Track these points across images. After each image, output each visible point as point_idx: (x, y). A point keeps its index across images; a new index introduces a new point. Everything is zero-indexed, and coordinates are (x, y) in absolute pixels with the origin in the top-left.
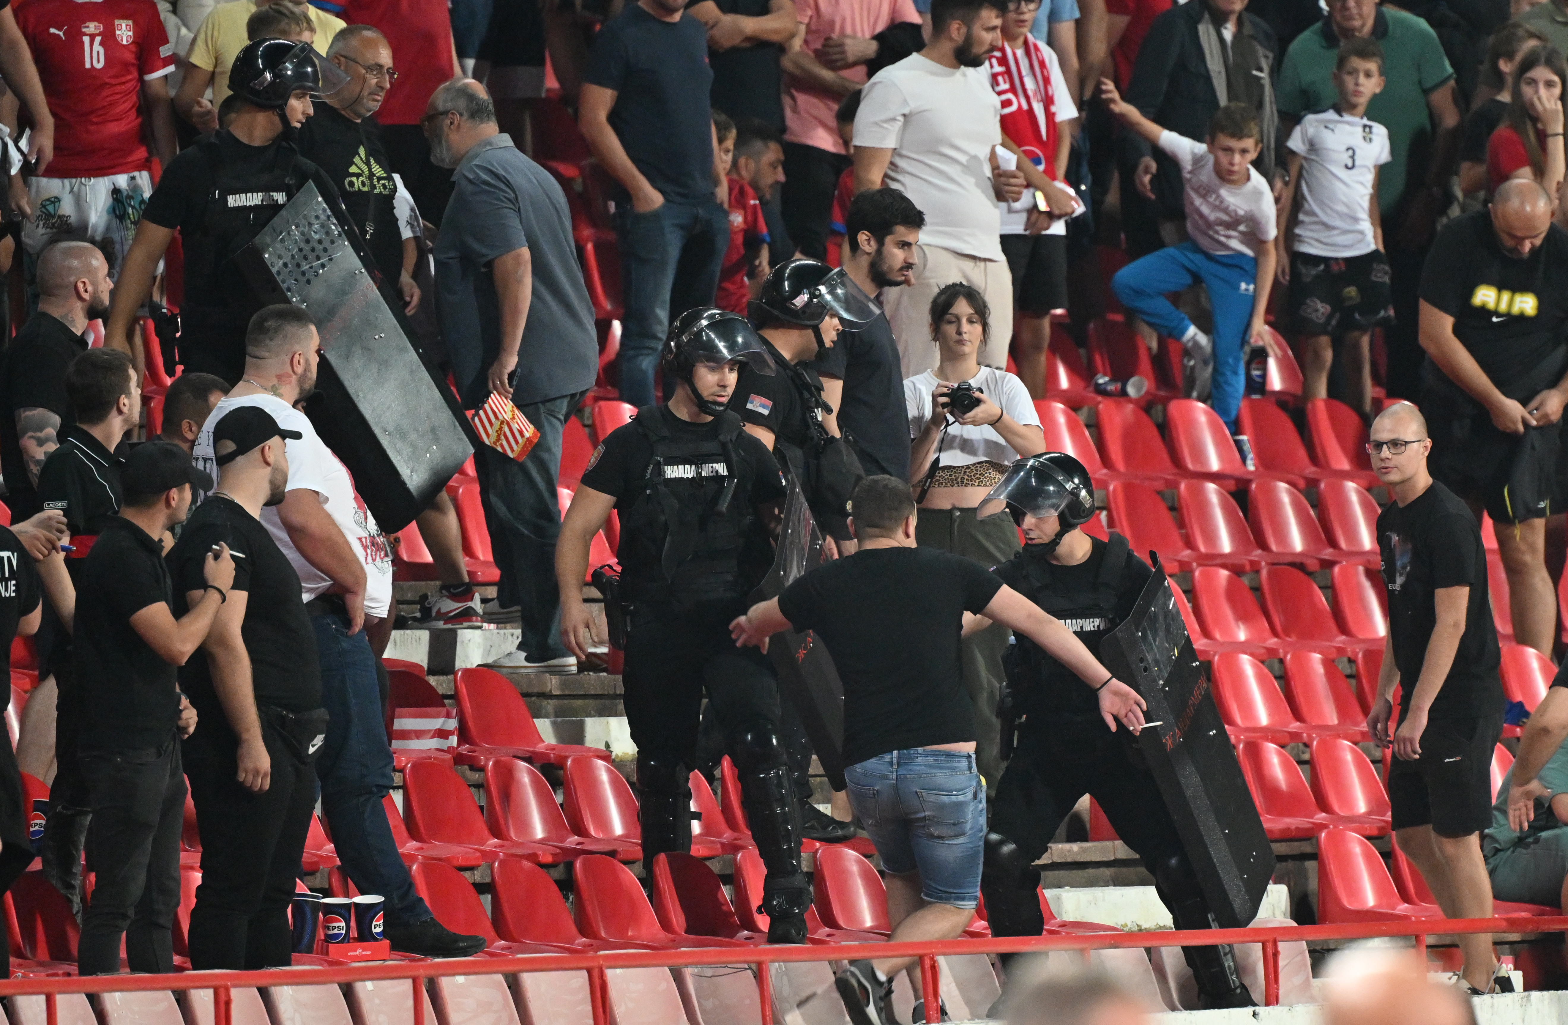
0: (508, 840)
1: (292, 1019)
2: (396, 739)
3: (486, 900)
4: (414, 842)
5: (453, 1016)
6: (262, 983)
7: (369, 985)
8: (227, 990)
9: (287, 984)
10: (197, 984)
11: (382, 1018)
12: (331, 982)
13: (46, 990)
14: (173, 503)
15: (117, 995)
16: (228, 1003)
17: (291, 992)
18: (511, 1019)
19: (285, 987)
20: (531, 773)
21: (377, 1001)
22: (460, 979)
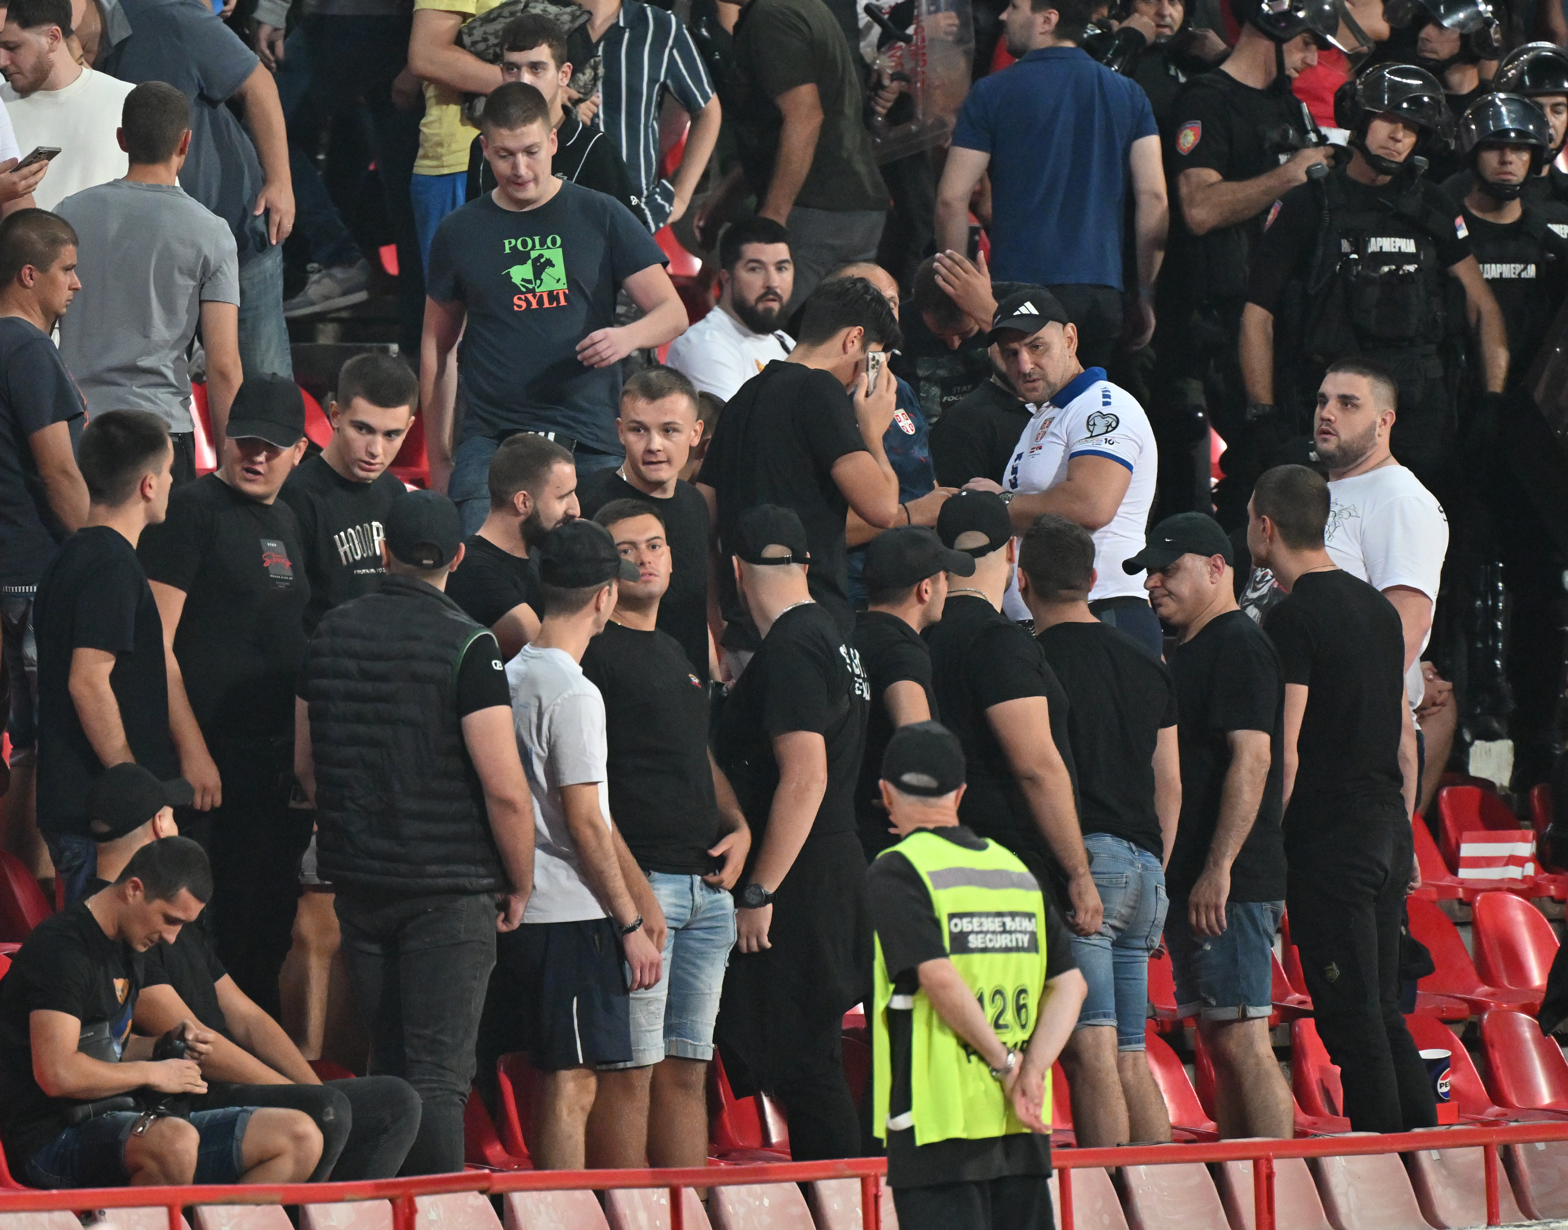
1: (1346, 1194)
2: (1462, 867)
4: (1486, 987)
6: (1311, 1154)
8: (1269, 1161)
9: (1339, 1155)
10: (1234, 1155)
12: (1391, 1151)
14: (927, 597)
15: (1142, 1168)
16: (1270, 1176)
17: (1344, 1164)
19: (1337, 1157)
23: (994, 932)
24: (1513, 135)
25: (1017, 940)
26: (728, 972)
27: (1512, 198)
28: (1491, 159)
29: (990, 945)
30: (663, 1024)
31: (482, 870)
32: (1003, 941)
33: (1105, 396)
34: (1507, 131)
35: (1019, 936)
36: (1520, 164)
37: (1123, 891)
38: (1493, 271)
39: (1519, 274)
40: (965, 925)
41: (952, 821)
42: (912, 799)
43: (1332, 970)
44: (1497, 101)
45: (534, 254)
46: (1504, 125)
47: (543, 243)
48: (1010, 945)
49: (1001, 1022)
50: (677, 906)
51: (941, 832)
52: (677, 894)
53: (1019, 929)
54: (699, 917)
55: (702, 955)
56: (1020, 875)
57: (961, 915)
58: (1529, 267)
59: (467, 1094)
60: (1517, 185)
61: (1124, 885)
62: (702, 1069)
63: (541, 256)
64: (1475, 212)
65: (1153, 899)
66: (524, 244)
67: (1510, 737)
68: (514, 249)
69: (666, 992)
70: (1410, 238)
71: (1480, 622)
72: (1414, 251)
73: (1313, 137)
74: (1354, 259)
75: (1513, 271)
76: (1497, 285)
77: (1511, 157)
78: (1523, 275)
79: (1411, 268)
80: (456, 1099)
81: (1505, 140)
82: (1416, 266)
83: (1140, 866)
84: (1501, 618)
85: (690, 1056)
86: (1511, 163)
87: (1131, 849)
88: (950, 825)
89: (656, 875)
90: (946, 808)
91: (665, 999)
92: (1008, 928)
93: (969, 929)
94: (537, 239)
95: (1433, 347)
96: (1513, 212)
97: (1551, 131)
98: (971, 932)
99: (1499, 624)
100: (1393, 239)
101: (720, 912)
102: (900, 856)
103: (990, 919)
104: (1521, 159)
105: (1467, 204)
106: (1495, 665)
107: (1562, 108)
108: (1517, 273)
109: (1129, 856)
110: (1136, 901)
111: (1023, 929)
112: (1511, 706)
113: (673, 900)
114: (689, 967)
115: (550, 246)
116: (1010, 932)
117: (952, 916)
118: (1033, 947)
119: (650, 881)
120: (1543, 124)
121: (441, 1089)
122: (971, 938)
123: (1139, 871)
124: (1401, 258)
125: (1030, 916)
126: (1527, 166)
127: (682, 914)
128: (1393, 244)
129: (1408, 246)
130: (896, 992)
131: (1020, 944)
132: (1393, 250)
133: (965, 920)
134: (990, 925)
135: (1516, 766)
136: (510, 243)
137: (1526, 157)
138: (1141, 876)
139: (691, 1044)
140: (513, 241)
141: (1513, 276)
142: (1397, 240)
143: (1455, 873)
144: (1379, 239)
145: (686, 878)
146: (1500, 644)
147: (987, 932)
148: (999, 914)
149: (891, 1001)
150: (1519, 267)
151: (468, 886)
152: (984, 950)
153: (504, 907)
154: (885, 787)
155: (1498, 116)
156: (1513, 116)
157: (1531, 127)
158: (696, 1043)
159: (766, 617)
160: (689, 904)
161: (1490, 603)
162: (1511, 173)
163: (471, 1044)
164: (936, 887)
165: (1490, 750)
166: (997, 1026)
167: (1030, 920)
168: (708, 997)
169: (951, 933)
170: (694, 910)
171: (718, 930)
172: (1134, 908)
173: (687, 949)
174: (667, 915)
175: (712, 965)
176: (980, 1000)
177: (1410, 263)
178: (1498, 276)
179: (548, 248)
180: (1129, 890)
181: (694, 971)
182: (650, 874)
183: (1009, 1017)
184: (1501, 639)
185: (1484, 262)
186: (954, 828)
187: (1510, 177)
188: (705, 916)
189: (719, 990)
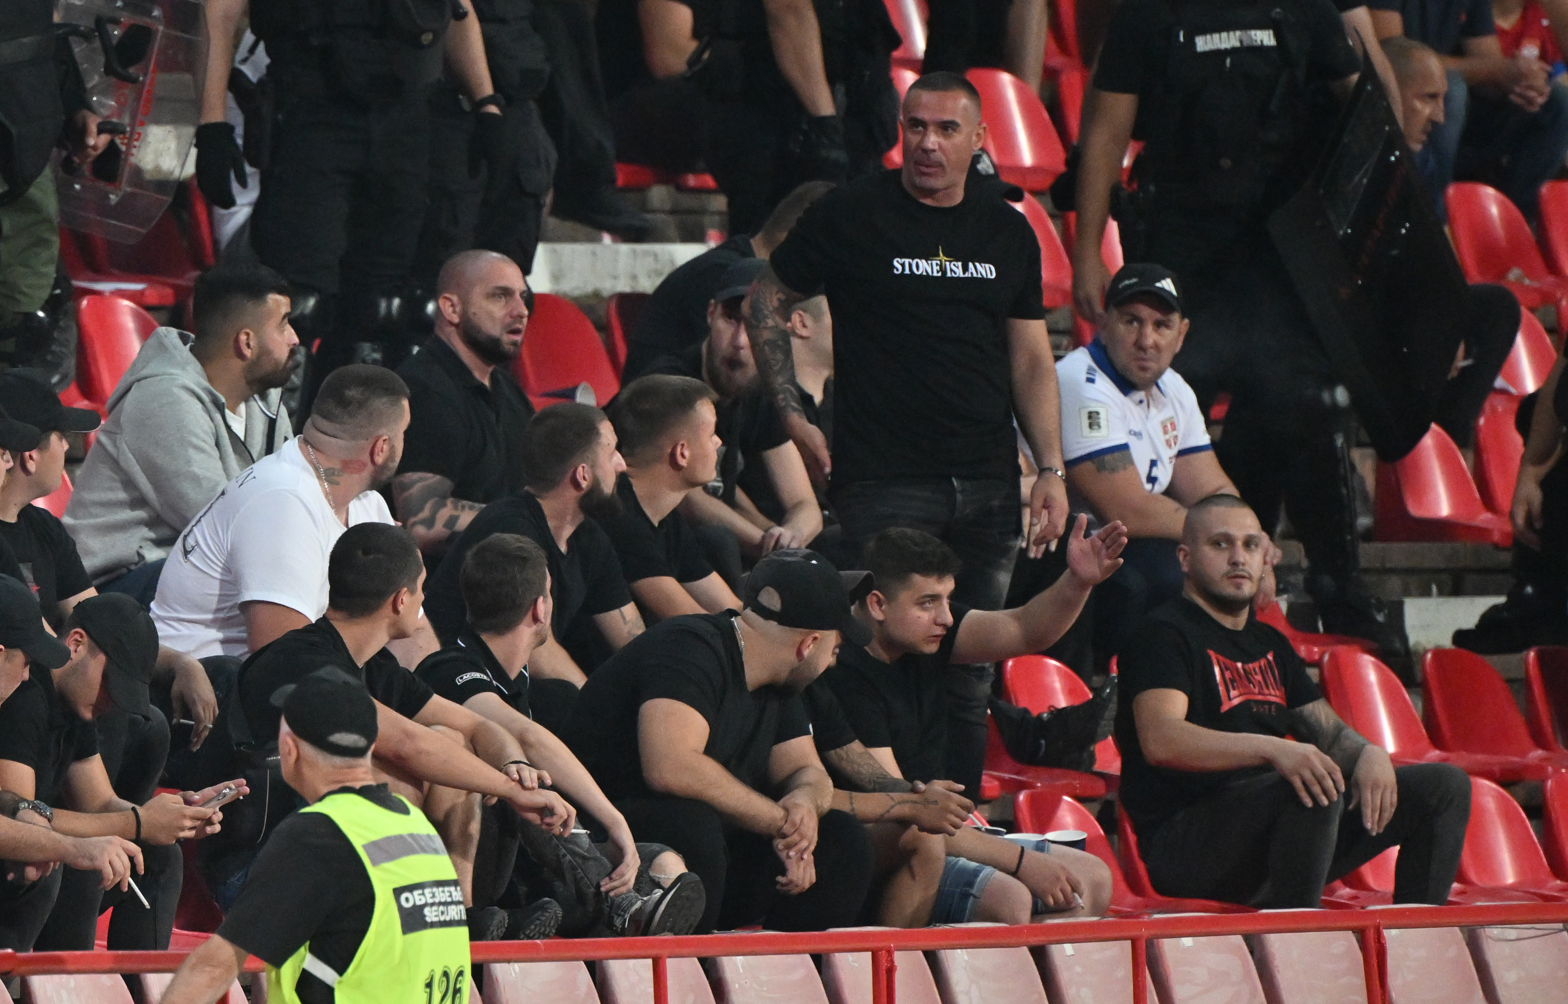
5: (1179, 991)
6: (930, 945)
7: (1068, 948)
8: (890, 953)
9: (961, 946)
10: (842, 945)
11: (1085, 992)
12: (1017, 945)
13: (654, 952)
15: (739, 959)
16: (891, 970)
17: (966, 958)
18: (1253, 995)
19: (959, 951)
21: (1078, 969)
22: (1187, 941)
23: (447, 903)
29: (444, 918)
40: (415, 899)
51: (364, 792)
57: (411, 888)
88: (370, 782)
93: (423, 902)
98: (426, 905)
103: (441, 889)
117: (398, 892)
122: (427, 911)
133: (416, 893)
134: (441, 894)
147: (438, 905)
152: (440, 924)
164: (375, 863)
176: (429, 985)
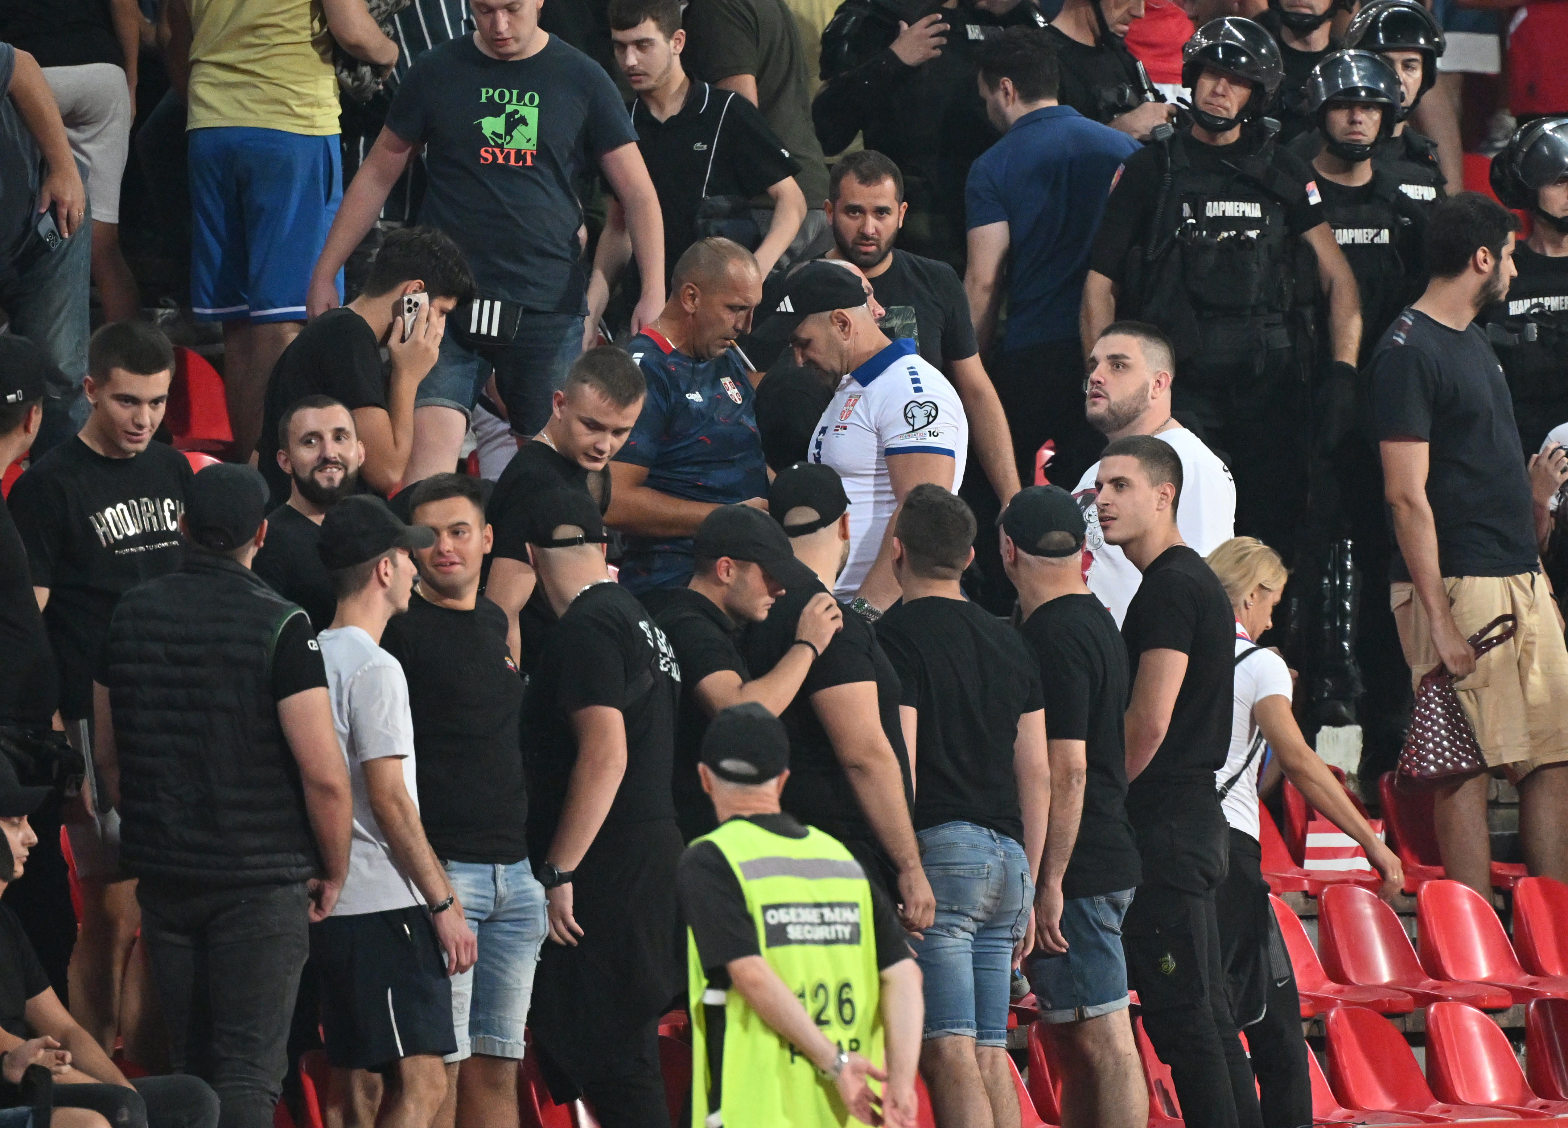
0: (1447, 980)
2: (1309, 858)
3: (1419, 1054)
4: (1333, 984)
20: (1474, 899)
23: (812, 924)
24: (1363, 93)
25: (836, 932)
26: (540, 966)
27: (1363, 159)
28: (1339, 119)
29: (809, 937)
30: (468, 1019)
31: (301, 858)
32: (822, 933)
33: (912, 373)
34: (1355, 90)
35: (839, 928)
36: (1370, 123)
37: (985, 881)
38: (1345, 236)
39: (1372, 239)
40: (780, 916)
41: (774, 808)
42: (731, 786)
43: (1168, 961)
44: (1347, 58)
45: (509, 109)
46: (1353, 82)
47: (520, 98)
48: (828, 937)
49: (823, 1018)
50: (477, 896)
51: (760, 820)
52: (477, 884)
53: (839, 920)
54: (503, 908)
55: (510, 949)
56: (845, 864)
58: (1382, 231)
59: (279, 1093)
60: (1367, 146)
61: (986, 875)
62: (512, 1067)
63: (516, 112)
64: (1324, 175)
65: (1019, 888)
66: (502, 96)
67: (1358, 722)
68: (490, 99)
69: (471, 985)
70: (1255, 202)
71: (1327, 602)
72: (1260, 216)
73: (1150, 95)
74: (1192, 224)
75: (1365, 236)
76: (1350, 250)
77: (1361, 116)
78: (1377, 240)
79: (1253, 234)
80: (267, 1099)
81: (1354, 99)
82: (1258, 231)
83: (1002, 854)
84: (1350, 598)
85: (499, 1054)
86: (1360, 123)
87: (992, 836)
88: (769, 812)
89: (453, 864)
90: (767, 795)
91: (469, 993)
92: (827, 919)
93: (787, 920)
94: (515, 92)
95: (1278, 317)
96: (1363, 174)
97: (1403, 88)
98: (790, 923)
99: (1347, 604)
100: (1236, 203)
101: (528, 904)
102: (712, 848)
103: (808, 910)
104: (1371, 119)
105: (1316, 166)
106: (1343, 647)
107: (1415, 64)
108: (1370, 238)
109: (990, 843)
110: (999, 892)
111: (844, 920)
112: (1360, 689)
113: (472, 890)
114: (496, 961)
115: (527, 103)
116: (829, 924)
117: (765, 908)
118: (854, 939)
119: (446, 870)
120: (1394, 82)
121: (251, 1087)
122: (791, 929)
123: (1002, 859)
124: (1245, 222)
125: (853, 906)
126: (1378, 125)
127: (484, 905)
128: (1237, 209)
129: (1253, 210)
130: (710, 986)
131: (840, 936)
132: (1237, 215)
133: (782, 911)
134: (808, 915)
135: (1364, 753)
136: (487, 92)
137: (1376, 116)
138: (1003, 864)
139: (499, 1042)
140: (491, 91)
141: (1366, 242)
142: (1241, 204)
143: (1301, 864)
144: (1222, 203)
145: (489, 868)
146: (1348, 625)
147: (803, 924)
148: (818, 905)
149: (704, 994)
150: (1372, 232)
151: (288, 876)
152: (803, 942)
153: (318, 896)
154: (705, 774)
155: (1347, 74)
156: (1362, 73)
157: (1382, 85)
158: (504, 1041)
159: (562, 599)
160: (492, 894)
161: (1338, 582)
162: (1360, 133)
163: (283, 1042)
165: (1337, 736)
166: (820, 1021)
167: (852, 911)
168: (516, 993)
169: (767, 924)
170: (498, 900)
171: (527, 922)
172: (997, 898)
173: (493, 941)
174: (466, 906)
175: (521, 959)
176: (802, 995)
177: (1252, 229)
178: (1350, 242)
179: (525, 105)
180: (991, 880)
181: (502, 965)
182: (446, 863)
183: (831, 1013)
184: (1349, 620)
185: (1335, 228)
186: (773, 816)
187: (1360, 137)
188: (511, 907)
189: (530, 984)
